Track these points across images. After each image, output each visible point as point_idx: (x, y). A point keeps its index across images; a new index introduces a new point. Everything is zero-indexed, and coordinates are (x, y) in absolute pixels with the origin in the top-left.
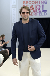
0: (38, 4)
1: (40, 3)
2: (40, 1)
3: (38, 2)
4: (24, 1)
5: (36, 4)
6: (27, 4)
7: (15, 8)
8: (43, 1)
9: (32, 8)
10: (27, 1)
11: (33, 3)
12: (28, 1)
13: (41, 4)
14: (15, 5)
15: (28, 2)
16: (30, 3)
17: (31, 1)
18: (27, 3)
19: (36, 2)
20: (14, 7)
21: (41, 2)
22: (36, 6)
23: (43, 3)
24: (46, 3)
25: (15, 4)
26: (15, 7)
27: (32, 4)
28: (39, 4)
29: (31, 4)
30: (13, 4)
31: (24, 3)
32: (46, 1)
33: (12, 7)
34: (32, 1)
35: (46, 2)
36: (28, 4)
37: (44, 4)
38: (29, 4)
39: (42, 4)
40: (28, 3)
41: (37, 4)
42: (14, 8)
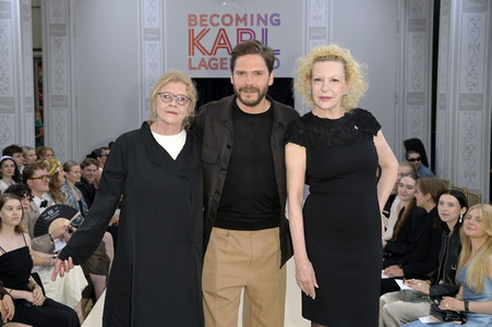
0: (246, 24)
1: (252, 24)
2: (252, 15)
3: (245, 18)
4: (190, 16)
5: (237, 25)
6: (202, 25)
7: (157, 42)
8: (266, 15)
9: (222, 41)
10: (201, 16)
11: (227, 20)
12: (206, 16)
13: (258, 24)
14: (158, 30)
15: (208, 18)
16: (215, 20)
17: (218, 16)
18: (202, 20)
19: (238, 18)
20: (152, 39)
21: (259, 17)
22: (240, 32)
23: (265, 22)
24: (279, 24)
25: (156, 25)
26: (158, 39)
27: (222, 26)
28: (249, 26)
29: (218, 24)
30: (147, 25)
31: (190, 20)
32: (278, 15)
33: (146, 39)
34: (221, 15)
35: (275, 17)
36: (206, 25)
37: (269, 26)
38: (210, 26)
39: (262, 26)
40: (208, 22)
41: (241, 25)
42: (151, 42)
